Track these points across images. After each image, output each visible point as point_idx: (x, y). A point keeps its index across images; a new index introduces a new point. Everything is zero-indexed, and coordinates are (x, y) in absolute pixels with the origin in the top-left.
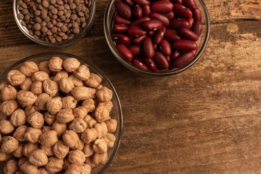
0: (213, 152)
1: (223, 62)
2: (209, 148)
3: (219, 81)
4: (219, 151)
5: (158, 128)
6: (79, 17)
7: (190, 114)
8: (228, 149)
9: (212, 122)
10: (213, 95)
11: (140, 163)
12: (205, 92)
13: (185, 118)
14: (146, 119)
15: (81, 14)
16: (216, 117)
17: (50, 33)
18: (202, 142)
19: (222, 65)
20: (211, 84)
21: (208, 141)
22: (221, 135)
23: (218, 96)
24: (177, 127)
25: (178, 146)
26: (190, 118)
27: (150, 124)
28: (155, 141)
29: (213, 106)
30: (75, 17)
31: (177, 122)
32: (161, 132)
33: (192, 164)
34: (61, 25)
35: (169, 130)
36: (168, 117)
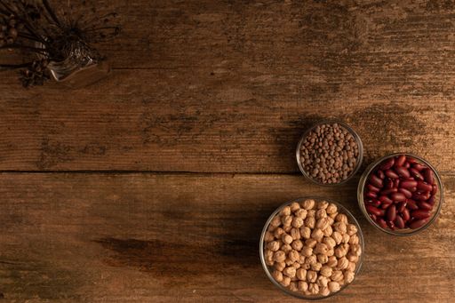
0: (429, 283)
1: (451, 210)
2: (426, 280)
3: (444, 226)
4: (433, 284)
5: (387, 258)
6: (349, 166)
7: (415, 250)
8: (441, 283)
9: (432, 259)
10: (437, 238)
11: (369, 284)
12: (431, 234)
13: (410, 253)
14: (379, 250)
15: (351, 165)
16: (436, 256)
17: (324, 178)
18: (422, 274)
19: (450, 213)
20: (437, 228)
21: (427, 275)
22: (438, 271)
23: (441, 238)
24: (403, 260)
25: (401, 275)
26: (415, 254)
27: (381, 254)
28: (383, 269)
29: (435, 247)
30: (346, 167)
31: (403, 256)
32: (389, 262)
33: (410, 291)
34: (334, 171)
35: (396, 261)
36: (397, 251)
